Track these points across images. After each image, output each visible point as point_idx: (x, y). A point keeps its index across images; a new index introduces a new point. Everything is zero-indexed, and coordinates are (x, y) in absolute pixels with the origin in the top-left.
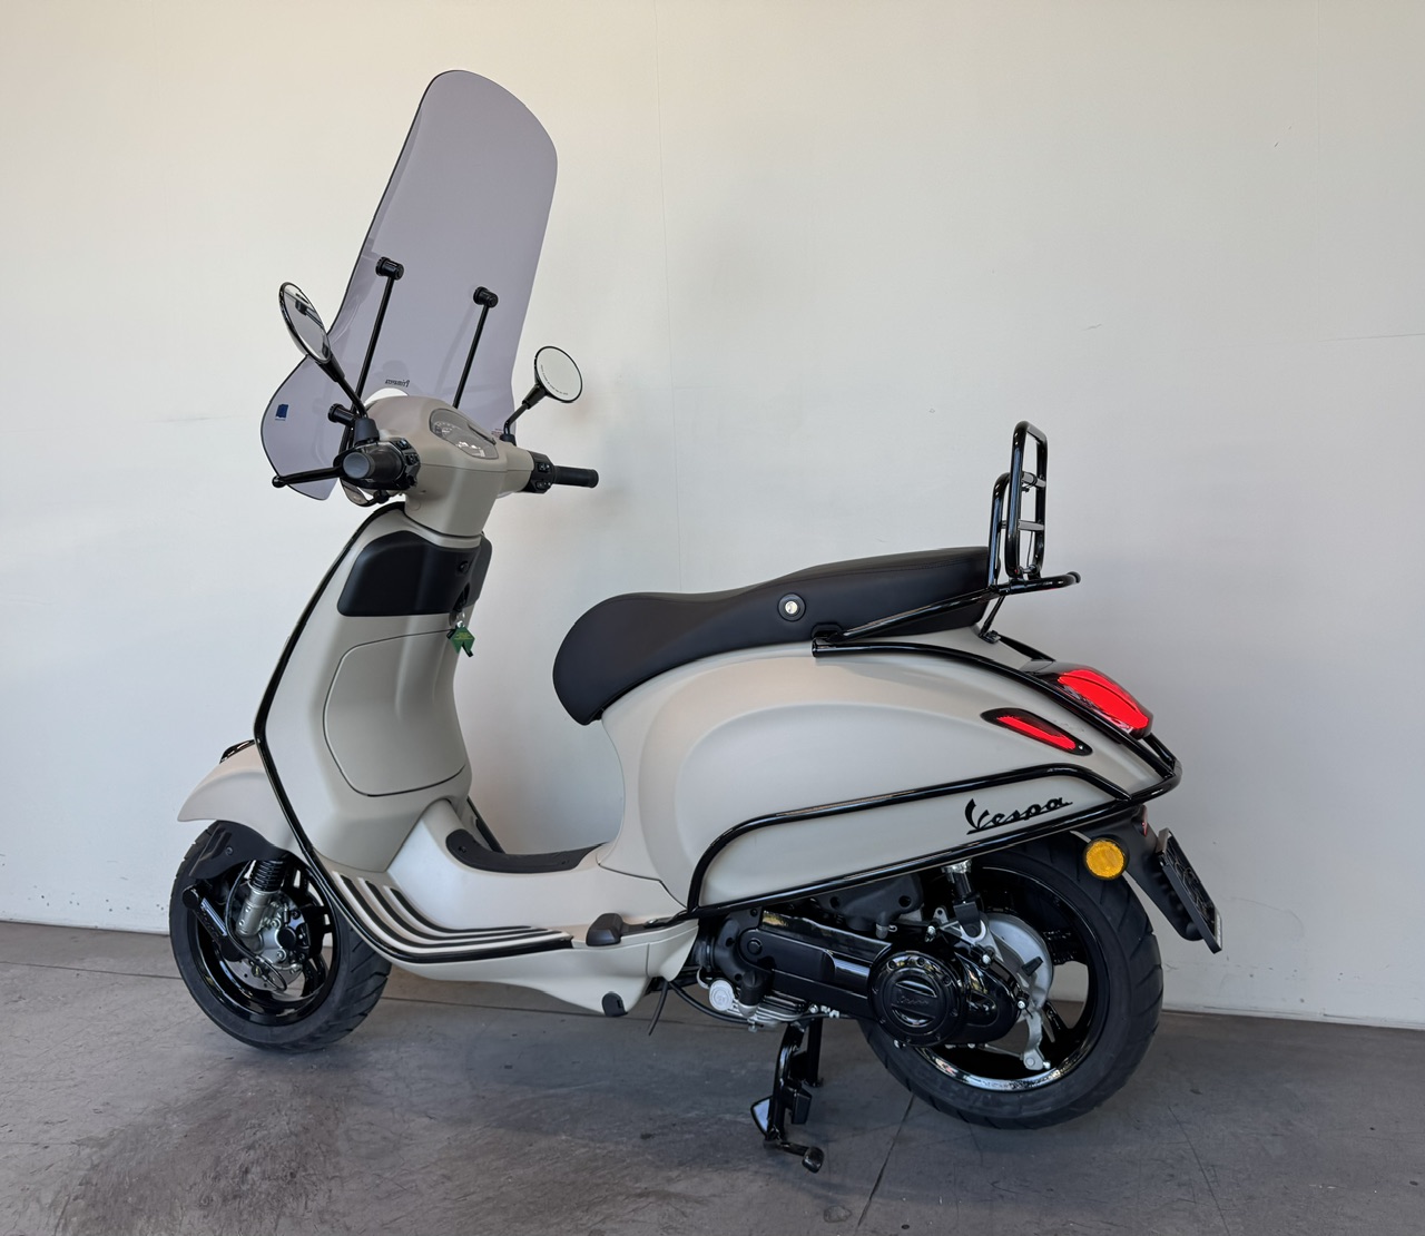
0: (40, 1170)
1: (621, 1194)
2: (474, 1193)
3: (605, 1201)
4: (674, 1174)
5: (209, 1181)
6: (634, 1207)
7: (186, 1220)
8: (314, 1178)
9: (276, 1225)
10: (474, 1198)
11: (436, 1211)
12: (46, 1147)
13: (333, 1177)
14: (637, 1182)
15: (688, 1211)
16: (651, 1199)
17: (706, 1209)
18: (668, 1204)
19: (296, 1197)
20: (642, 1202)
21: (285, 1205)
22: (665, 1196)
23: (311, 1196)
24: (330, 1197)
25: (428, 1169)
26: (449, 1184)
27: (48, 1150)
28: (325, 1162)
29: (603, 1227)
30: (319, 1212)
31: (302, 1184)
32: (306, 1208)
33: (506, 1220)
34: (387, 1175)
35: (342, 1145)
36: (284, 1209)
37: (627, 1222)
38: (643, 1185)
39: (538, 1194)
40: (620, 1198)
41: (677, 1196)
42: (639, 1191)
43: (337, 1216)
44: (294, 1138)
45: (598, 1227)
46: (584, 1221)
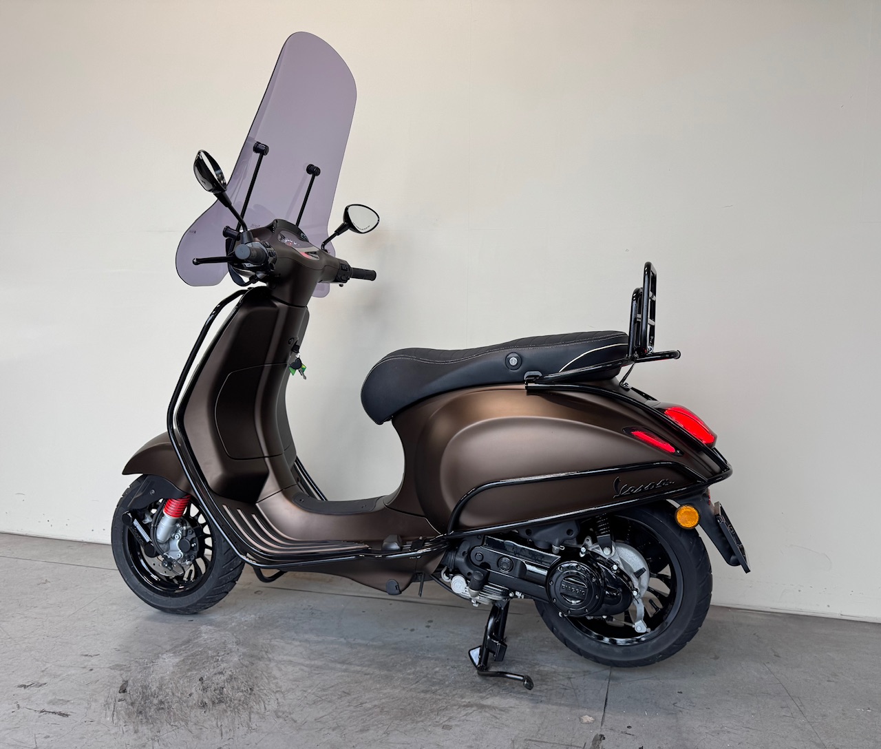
0: (91, 683)
1: (455, 705)
2: (366, 703)
3: (446, 709)
4: (484, 695)
5: (201, 692)
6: (466, 712)
7: (192, 715)
8: (265, 691)
9: (250, 718)
10: (368, 705)
11: (345, 712)
12: (91, 670)
13: (277, 691)
14: (462, 697)
15: (498, 716)
16: (474, 709)
17: (508, 715)
18: (485, 711)
19: (258, 703)
20: (469, 710)
21: (252, 707)
22: (482, 707)
23: (266, 702)
24: (278, 703)
25: (333, 689)
26: (349, 698)
27: (93, 671)
28: (269, 682)
29: (450, 724)
30: (275, 712)
31: (260, 696)
32: (265, 708)
33: (390, 719)
34: (310, 691)
35: (276, 673)
36: (252, 709)
37: (463, 721)
38: (467, 701)
39: (405, 704)
40: (454, 707)
41: (488, 707)
42: (465, 704)
43: (285, 714)
44: (245, 668)
45: (446, 723)
46: (437, 719)
